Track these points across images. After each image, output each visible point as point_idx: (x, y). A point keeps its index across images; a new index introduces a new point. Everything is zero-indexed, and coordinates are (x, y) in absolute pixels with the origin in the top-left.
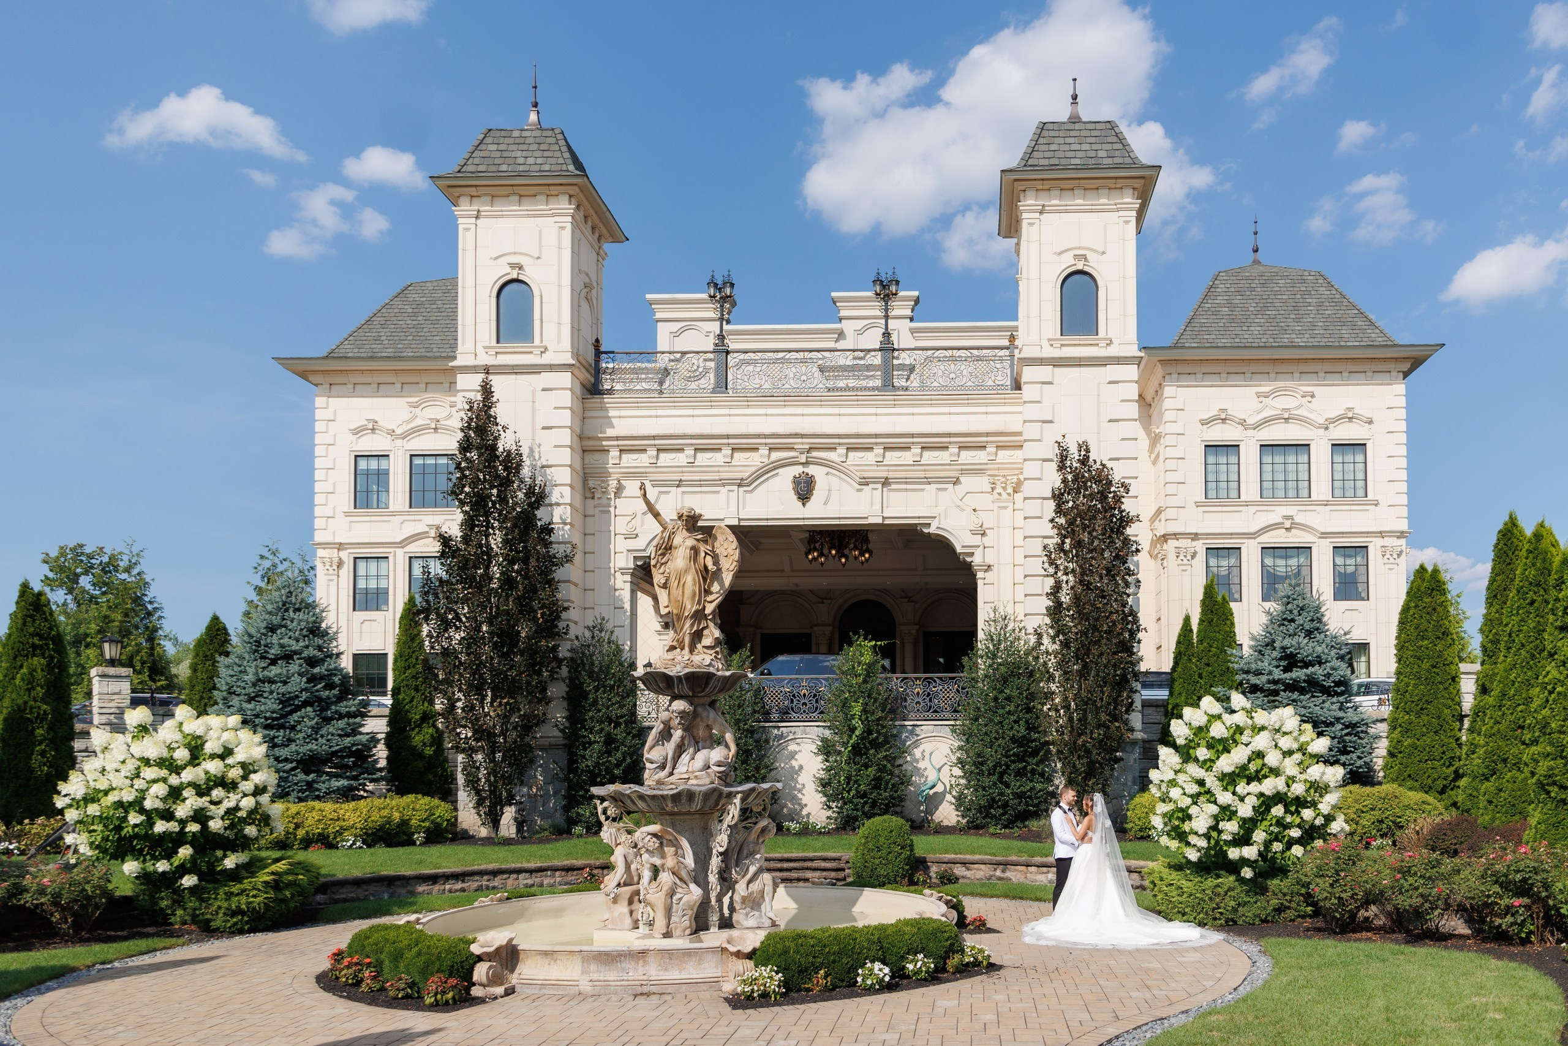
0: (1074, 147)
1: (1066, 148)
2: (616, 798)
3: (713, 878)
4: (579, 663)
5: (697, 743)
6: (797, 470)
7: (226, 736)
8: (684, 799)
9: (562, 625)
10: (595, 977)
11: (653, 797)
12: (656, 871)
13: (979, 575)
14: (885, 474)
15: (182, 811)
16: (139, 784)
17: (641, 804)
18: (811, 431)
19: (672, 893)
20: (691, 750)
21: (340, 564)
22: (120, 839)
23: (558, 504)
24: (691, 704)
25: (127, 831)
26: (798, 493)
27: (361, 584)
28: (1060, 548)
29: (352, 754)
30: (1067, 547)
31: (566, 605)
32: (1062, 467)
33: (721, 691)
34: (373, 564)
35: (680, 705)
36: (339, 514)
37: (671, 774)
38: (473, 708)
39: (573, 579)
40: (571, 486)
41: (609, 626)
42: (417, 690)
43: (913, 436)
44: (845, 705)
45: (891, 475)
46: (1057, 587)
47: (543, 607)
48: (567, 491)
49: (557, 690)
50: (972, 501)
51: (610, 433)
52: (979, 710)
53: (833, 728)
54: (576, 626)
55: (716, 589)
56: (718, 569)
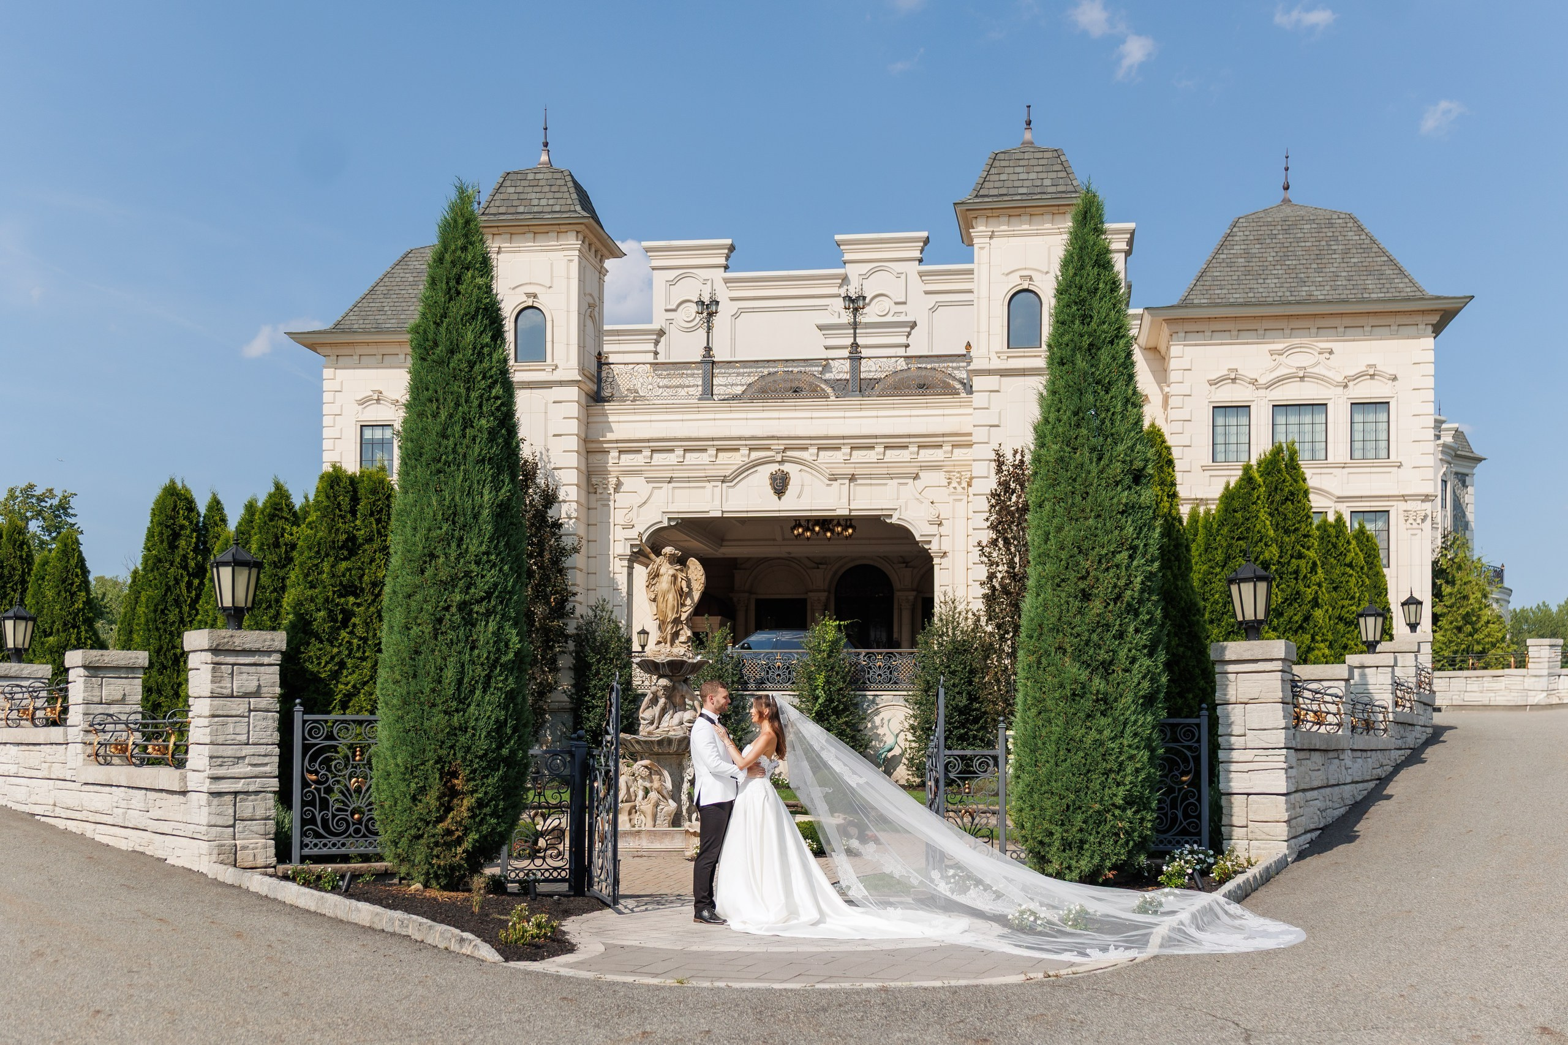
0: (1022, 176)
1: (1015, 177)
4: (584, 639)
5: (675, 707)
6: (774, 468)
8: (665, 744)
9: (569, 606)
11: (645, 742)
12: (647, 791)
13: (936, 561)
14: (851, 471)
17: (637, 747)
18: (786, 433)
19: (657, 805)
20: (671, 712)
23: (565, 501)
24: (671, 681)
26: (774, 488)
28: (994, 543)
30: (1001, 541)
31: (575, 589)
32: (999, 470)
33: (691, 672)
35: (663, 682)
37: (658, 728)
39: (579, 565)
40: (577, 485)
41: (609, 607)
43: (876, 437)
44: (811, 678)
45: (857, 471)
46: (991, 576)
47: (555, 593)
48: (573, 489)
49: (565, 661)
50: (931, 494)
51: (610, 436)
52: (928, 682)
53: (800, 696)
54: (581, 606)
55: (688, 602)
56: (691, 589)
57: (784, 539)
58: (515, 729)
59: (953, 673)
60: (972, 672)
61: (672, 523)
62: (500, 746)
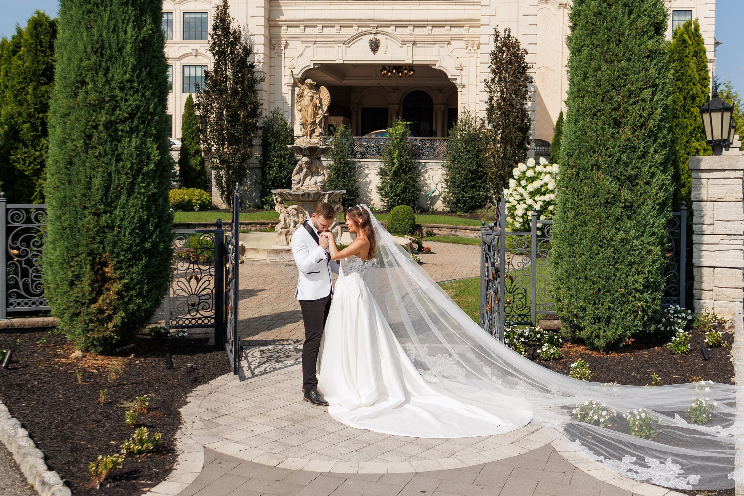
2: (281, 195)
4: (267, 129)
5: (312, 173)
6: (371, 37)
8: (306, 196)
9: (258, 111)
10: (272, 258)
11: (295, 195)
12: (296, 223)
13: (459, 90)
14: (413, 39)
17: (290, 197)
18: (378, 18)
20: (310, 177)
23: (257, 53)
24: (310, 158)
26: (371, 48)
28: (493, 80)
30: (497, 79)
31: (261, 102)
32: (496, 40)
33: (322, 154)
35: (305, 159)
37: (302, 186)
38: (219, 150)
39: (265, 89)
40: (264, 44)
41: (281, 112)
42: (193, 139)
43: (427, 21)
44: (391, 153)
45: (417, 40)
46: (491, 99)
47: (250, 104)
48: (262, 47)
49: (257, 142)
50: (457, 53)
51: (282, 18)
52: (455, 156)
53: (385, 163)
54: (266, 111)
55: (320, 112)
56: (322, 105)
57: (377, 77)
58: (157, 226)
59: (469, 151)
60: (479, 151)
61: (316, 67)
62: (143, 241)
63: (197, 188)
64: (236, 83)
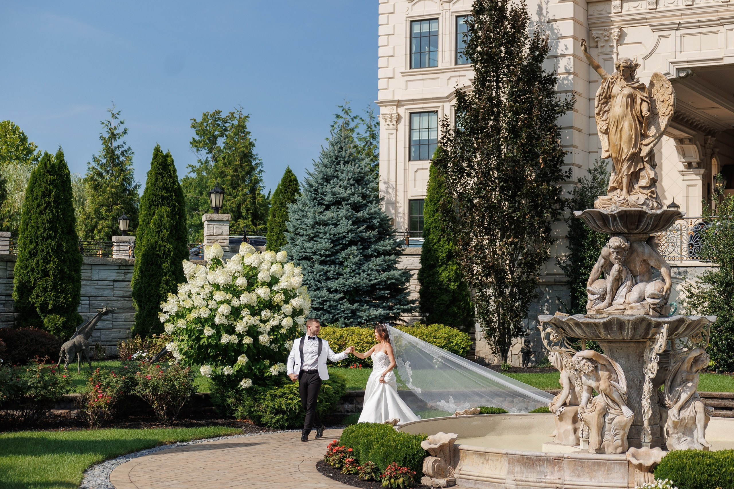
2: (557, 325)
3: (646, 403)
5: (635, 276)
7: (275, 268)
9: (564, 168)
10: (518, 477)
11: (587, 325)
12: (593, 392)
15: (240, 327)
16: (212, 304)
19: (604, 413)
20: (628, 283)
21: (399, 119)
22: (199, 348)
23: (563, 56)
24: (627, 240)
25: (204, 341)
27: (416, 137)
29: (388, 287)
34: (425, 118)
35: (615, 242)
36: (398, 75)
37: (610, 305)
40: (575, 39)
47: (544, 153)
48: (570, 42)
49: (560, 231)
55: (652, 131)
56: (655, 115)
61: (682, 75)
63: (445, 324)
64: (516, 113)
